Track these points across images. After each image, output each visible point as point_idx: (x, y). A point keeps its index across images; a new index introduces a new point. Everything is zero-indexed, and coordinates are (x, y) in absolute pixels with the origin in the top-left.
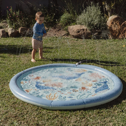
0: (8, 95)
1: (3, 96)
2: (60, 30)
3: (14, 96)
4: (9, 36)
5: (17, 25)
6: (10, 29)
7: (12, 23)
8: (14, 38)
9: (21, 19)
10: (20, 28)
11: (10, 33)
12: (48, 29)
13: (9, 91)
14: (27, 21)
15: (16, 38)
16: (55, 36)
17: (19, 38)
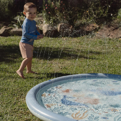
0: (21, 109)
1: (16, 110)
2: (117, 28)
3: (29, 111)
4: (44, 35)
5: (56, 21)
6: (45, 25)
7: (50, 17)
8: (50, 38)
9: (61, 11)
10: (60, 24)
11: (45, 31)
12: (99, 28)
13: (25, 105)
14: (70, 15)
15: (53, 39)
16: (108, 38)
17: (56, 39)
